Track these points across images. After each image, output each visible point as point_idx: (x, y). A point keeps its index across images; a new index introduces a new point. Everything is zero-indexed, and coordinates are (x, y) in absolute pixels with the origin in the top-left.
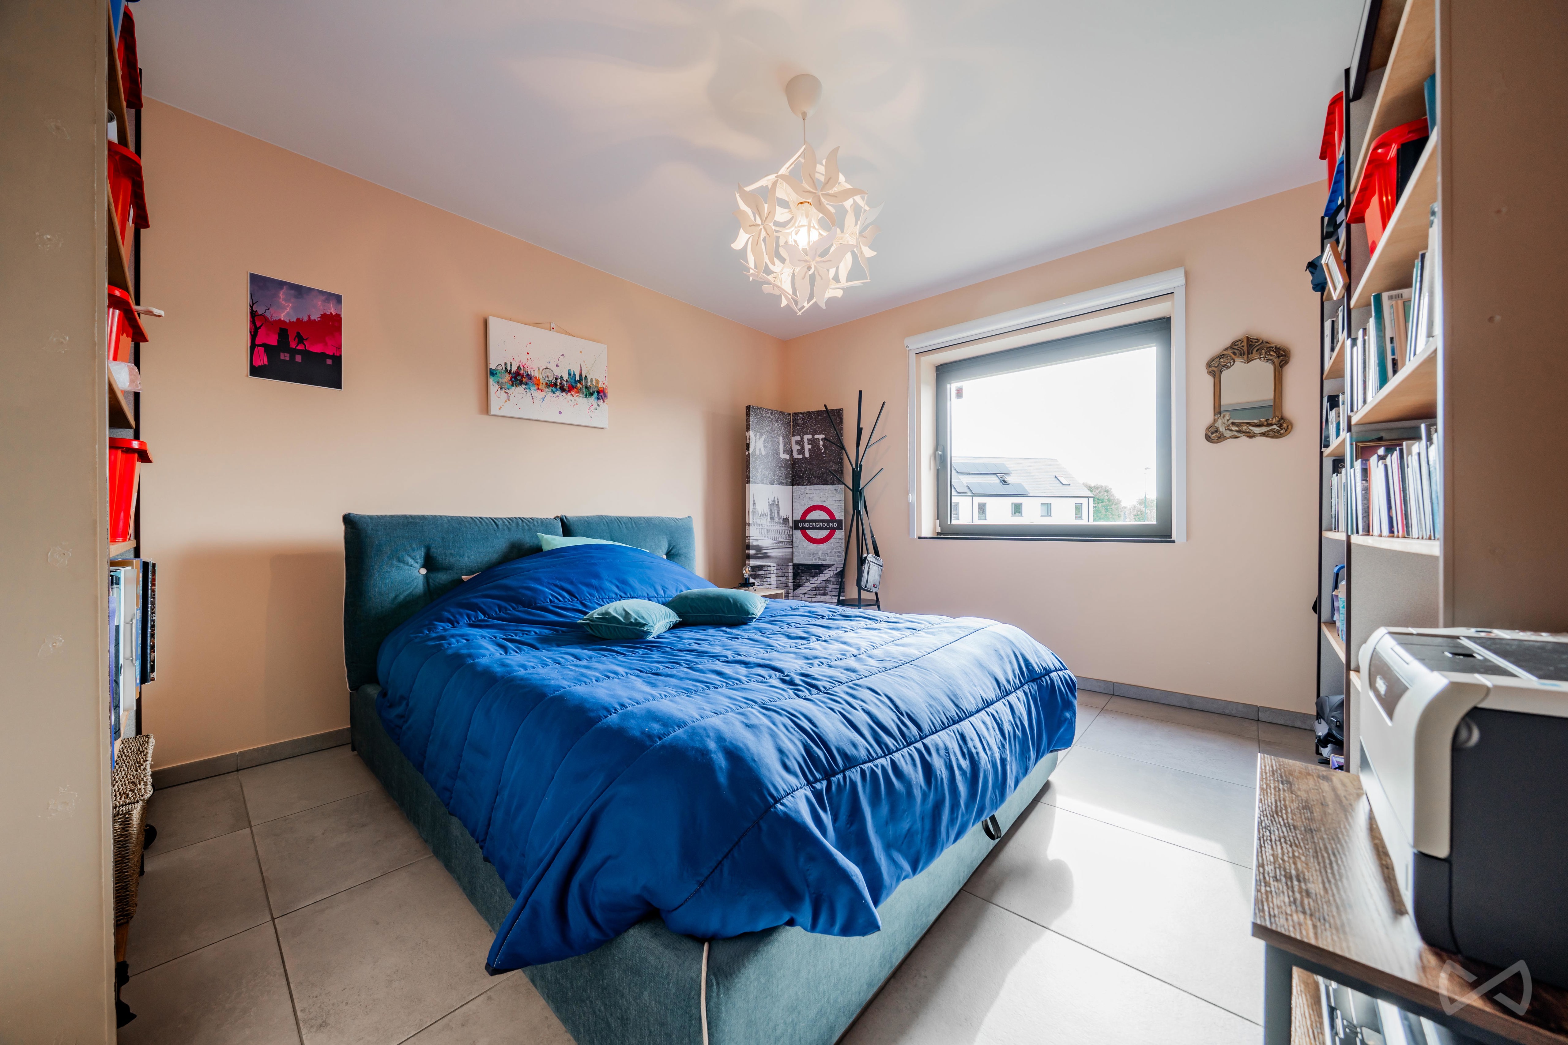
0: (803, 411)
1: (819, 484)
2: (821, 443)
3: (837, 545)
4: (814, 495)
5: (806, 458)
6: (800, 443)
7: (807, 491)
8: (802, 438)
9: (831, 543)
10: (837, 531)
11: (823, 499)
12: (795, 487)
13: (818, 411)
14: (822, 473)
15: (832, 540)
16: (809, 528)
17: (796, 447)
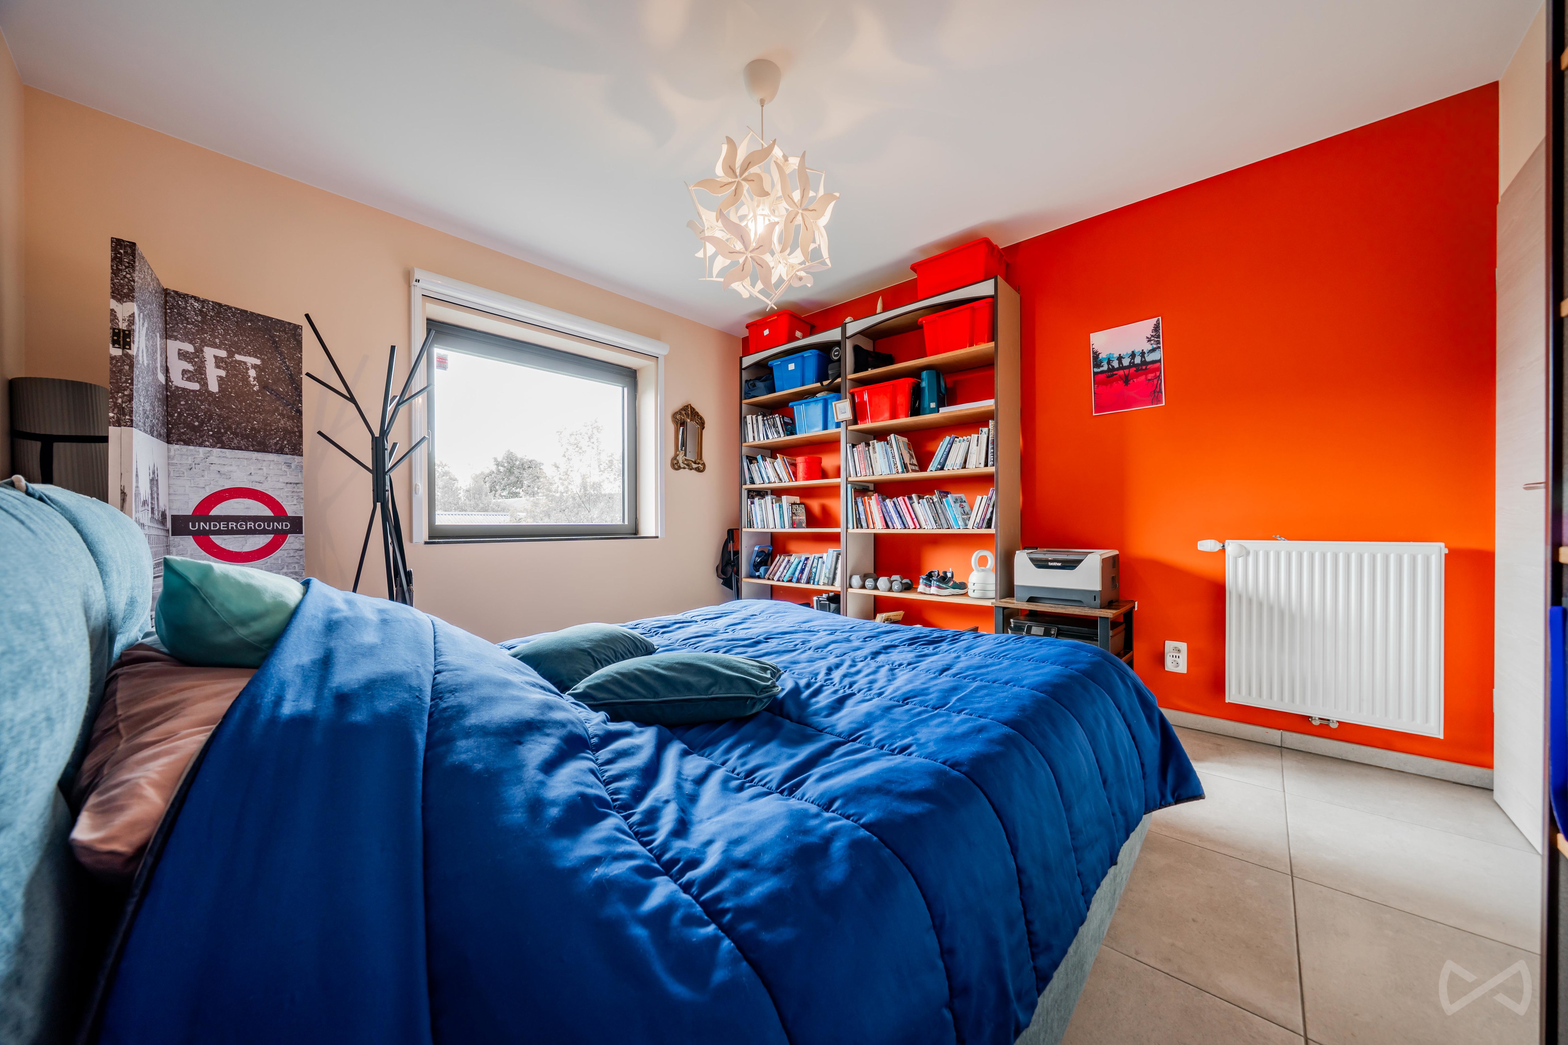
0: (202, 296)
1: (247, 449)
2: (252, 373)
3: (290, 560)
4: (234, 468)
5: (211, 394)
6: (196, 358)
7: (212, 459)
8: (199, 351)
9: (277, 559)
10: (290, 538)
11: (255, 478)
12: (175, 447)
13: (246, 312)
14: (253, 429)
15: (277, 553)
16: (219, 532)
17: (178, 367)
